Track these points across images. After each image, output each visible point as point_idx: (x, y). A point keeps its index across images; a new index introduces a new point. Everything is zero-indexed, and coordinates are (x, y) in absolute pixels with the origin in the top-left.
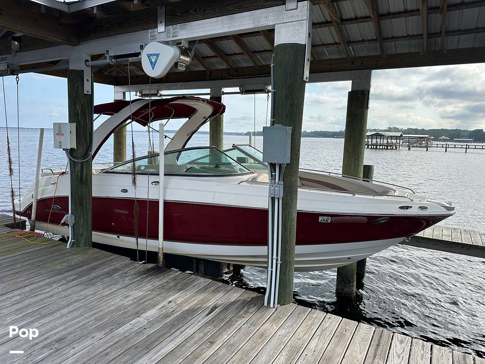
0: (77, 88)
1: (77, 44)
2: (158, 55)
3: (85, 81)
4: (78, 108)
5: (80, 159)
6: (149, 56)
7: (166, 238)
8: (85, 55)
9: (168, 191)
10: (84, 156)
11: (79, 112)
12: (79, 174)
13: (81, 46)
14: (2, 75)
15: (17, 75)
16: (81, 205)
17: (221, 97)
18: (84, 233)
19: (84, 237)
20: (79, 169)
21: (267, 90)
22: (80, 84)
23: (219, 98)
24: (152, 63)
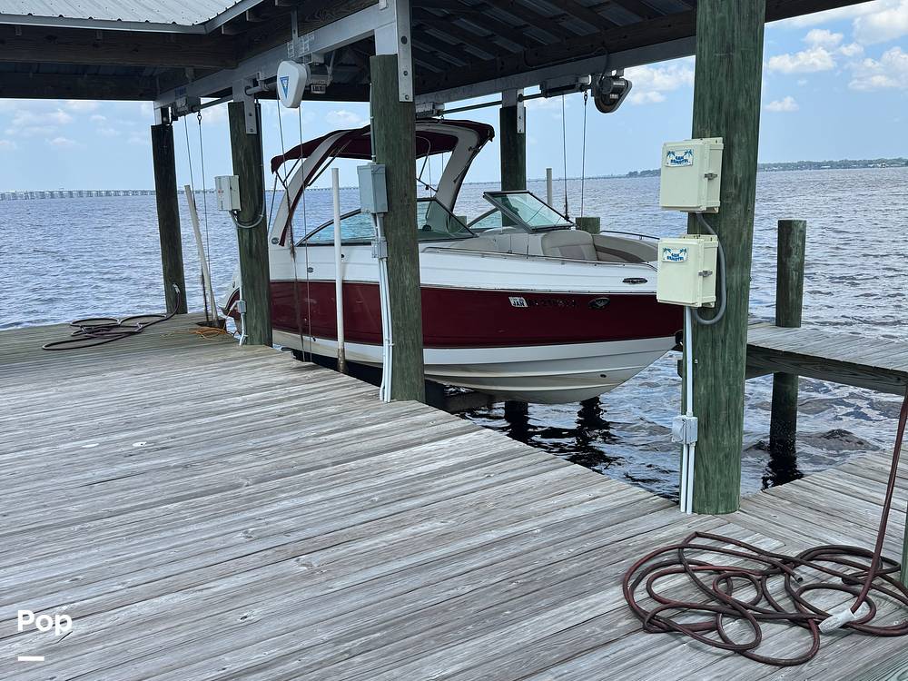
0: (238, 127)
2: (287, 78)
3: (247, 116)
4: (240, 154)
5: (248, 224)
6: (282, 79)
10: (252, 220)
11: (243, 159)
13: (241, 67)
14: (184, 114)
15: (199, 111)
16: (253, 287)
17: (516, 107)
18: (259, 326)
19: (259, 332)
20: (247, 238)
21: (579, 85)
22: (241, 121)
23: (514, 109)
24: (286, 90)
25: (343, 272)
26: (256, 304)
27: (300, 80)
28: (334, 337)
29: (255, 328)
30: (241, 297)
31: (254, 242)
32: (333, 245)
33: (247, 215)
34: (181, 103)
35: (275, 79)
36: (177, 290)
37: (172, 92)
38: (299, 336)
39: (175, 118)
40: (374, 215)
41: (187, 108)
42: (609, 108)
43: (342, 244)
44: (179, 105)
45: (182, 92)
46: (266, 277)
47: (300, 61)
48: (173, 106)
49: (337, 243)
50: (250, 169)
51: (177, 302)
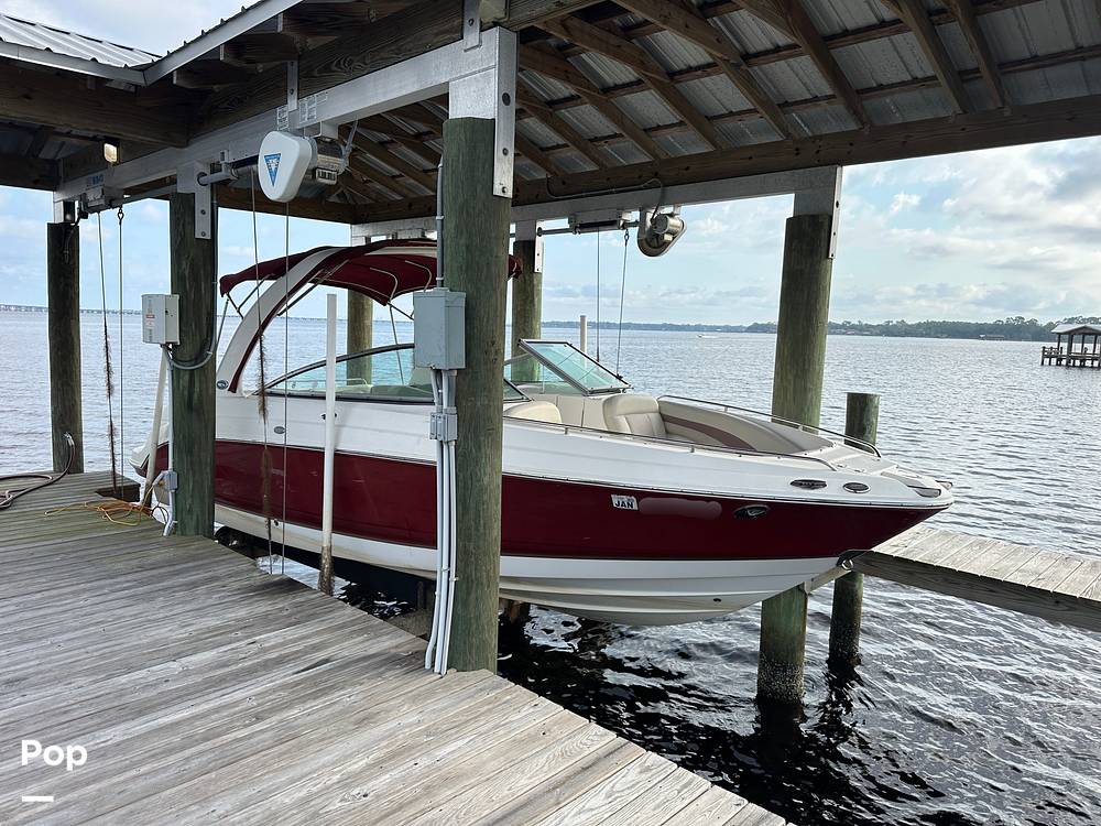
0: (184, 228)
1: (187, 145)
2: (277, 157)
3: (198, 214)
4: (184, 266)
5: (188, 364)
6: (267, 158)
7: (338, 527)
8: (197, 164)
9: (345, 432)
10: (196, 359)
11: (187, 273)
12: (186, 393)
13: (194, 146)
14: (98, 210)
15: (121, 207)
16: (190, 452)
17: (534, 242)
18: (196, 509)
19: (195, 518)
20: (186, 384)
21: (622, 223)
22: (188, 219)
23: (532, 244)
24: (273, 175)
25: (337, 438)
26: (194, 476)
27: (300, 160)
28: (318, 525)
29: (190, 511)
30: (170, 467)
31: (197, 389)
32: (324, 398)
33: (189, 350)
34: (94, 196)
35: (254, 160)
36: (71, 442)
37: (83, 180)
38: (263, 519)
39: (84, 215)
40: (438, 372)
41: (102, 202)
42: (658, 250)
43: (338, 398)
44: (90, 197)
45: (96, 180)
46: (210, 435)
47: (299, 133)
48: (83, 198)
49: (331, 397)
50: (198, 289)
51: (69, 457)
